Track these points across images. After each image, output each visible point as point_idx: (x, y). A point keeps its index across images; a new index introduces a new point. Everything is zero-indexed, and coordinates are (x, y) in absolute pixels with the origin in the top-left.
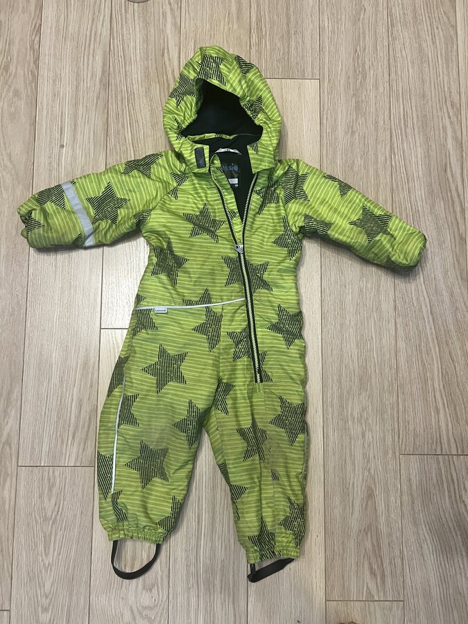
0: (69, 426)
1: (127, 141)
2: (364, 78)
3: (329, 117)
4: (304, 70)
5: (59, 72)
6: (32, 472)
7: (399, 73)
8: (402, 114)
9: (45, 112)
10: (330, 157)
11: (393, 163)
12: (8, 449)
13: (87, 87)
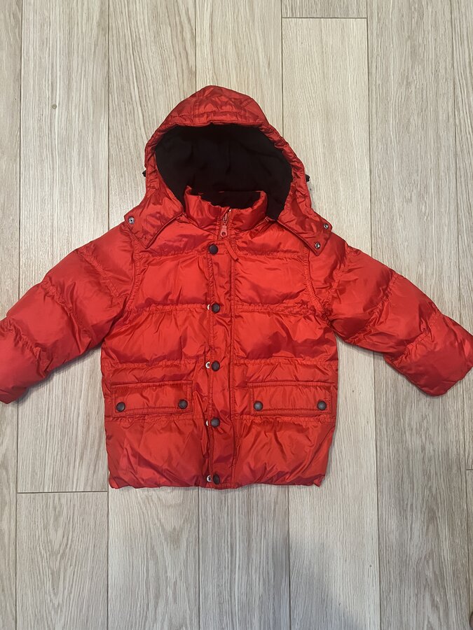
0: (76, 445)
1: (133, 98)
2: (421, 16)
3: (379, 64)
4: (347, 8)
5: (47, 14)
6: (34, 499)
7: (463, 11)
8: (467, 61)
9: (32, 65)
10: (380, 114)
11: (457, 121)
12: (4, 473)
13: (82, 32)
